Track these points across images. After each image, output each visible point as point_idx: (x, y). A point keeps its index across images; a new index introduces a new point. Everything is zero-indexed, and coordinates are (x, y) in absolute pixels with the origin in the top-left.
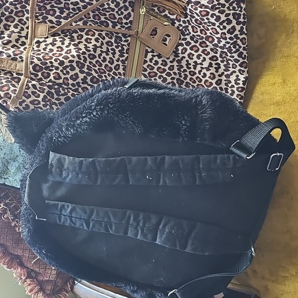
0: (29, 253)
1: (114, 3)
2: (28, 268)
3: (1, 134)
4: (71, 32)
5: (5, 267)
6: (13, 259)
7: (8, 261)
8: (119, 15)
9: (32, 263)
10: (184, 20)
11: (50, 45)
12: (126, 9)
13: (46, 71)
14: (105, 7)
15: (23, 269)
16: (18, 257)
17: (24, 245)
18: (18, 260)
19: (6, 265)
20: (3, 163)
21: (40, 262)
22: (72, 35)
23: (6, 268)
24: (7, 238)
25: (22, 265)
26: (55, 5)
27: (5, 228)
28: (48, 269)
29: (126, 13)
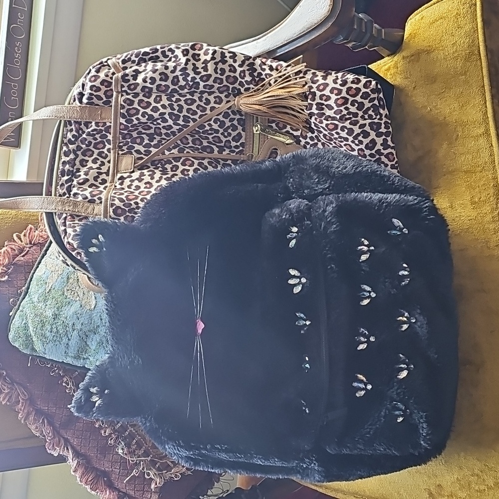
0: (120, 468)
1: (217, 123)
2: (119, 491)
3: (78, 298)
4: (163, 163)
5: (88, 487)
6: (100, 476)
7: (92, 480)
8: (226, 137)
9: (125, 482)
10: (312, 136)
11: (136, 181)
12: (235, 128)
13: (130, 215)
14: (206, 129)
15: (113, 492)
16: (105, 474)
17: (113, 456)
18: (105, 479)
19: (89, 484)
20: (80, 337)
21: (135, 482)
22: (165, 166)
23: (89, 490)
24: (89, 444)
25: (111, 486)
26: (144, 131)
27: (86, 431)
28: (147, 491)
29: (234, 134)
